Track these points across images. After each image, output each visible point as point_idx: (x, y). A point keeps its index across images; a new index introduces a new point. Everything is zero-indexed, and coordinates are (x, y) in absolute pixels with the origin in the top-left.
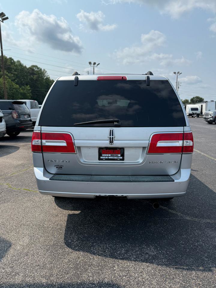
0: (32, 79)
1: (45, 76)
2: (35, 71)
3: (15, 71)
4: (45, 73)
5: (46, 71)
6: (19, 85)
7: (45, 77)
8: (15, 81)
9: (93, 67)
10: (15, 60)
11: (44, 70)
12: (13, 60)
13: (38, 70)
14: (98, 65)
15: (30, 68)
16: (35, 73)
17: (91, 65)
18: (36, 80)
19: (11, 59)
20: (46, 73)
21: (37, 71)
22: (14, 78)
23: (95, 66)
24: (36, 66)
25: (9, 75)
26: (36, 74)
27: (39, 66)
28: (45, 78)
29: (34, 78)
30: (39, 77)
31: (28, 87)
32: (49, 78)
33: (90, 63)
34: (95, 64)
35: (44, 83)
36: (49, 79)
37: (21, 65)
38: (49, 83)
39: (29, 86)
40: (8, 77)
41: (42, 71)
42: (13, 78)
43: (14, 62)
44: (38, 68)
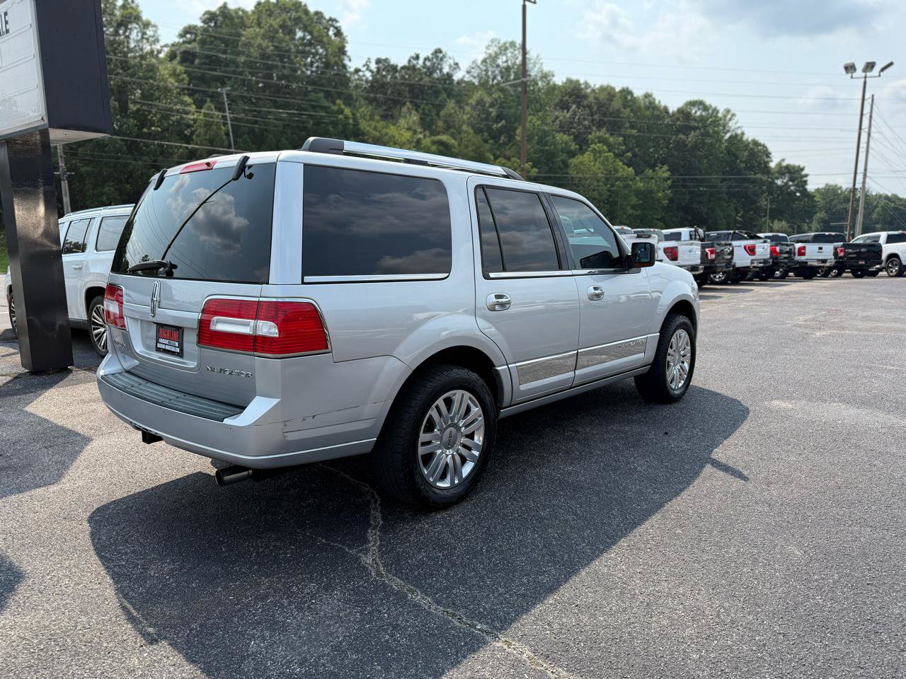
0: (681, 146)
1: (729, 131)
2: (695, 119)
3: (632, 127)
4: (730, 119)
5: (733, 115)
6: (634, 169)
7: (726, 133)
8: (626, 155)
9: (863, 80)
10: (638, 93)
11: (728, 111)
12: (631, 93)
13: (704, 114)
14: (883, 70)
15: (680, 111)
16: (693, 124)
17: (855, 75)
18: (696, 147)
19: (626, 92)
20: (734, 121)
21: (702, 119)
22: (624, 148)
23: (869, 74)
24: (700, 104)
25: (611, 139)
26: (695, 129)
27: (707, 103)
28: (728, 135)
29: (689, 139)
30: (706, 134)
31: (663, 172)
32: (743, 134)
33: (850, 68)
34: (870, 66)
35: (722, 153)
36: (741, 140)
37: (651, 105)
38: (738, 153)
39: (666, 167)
40: (605, 147)
41: (720, 115)
42: (621, 147)
43: (634, 100)
44: (706, 108)
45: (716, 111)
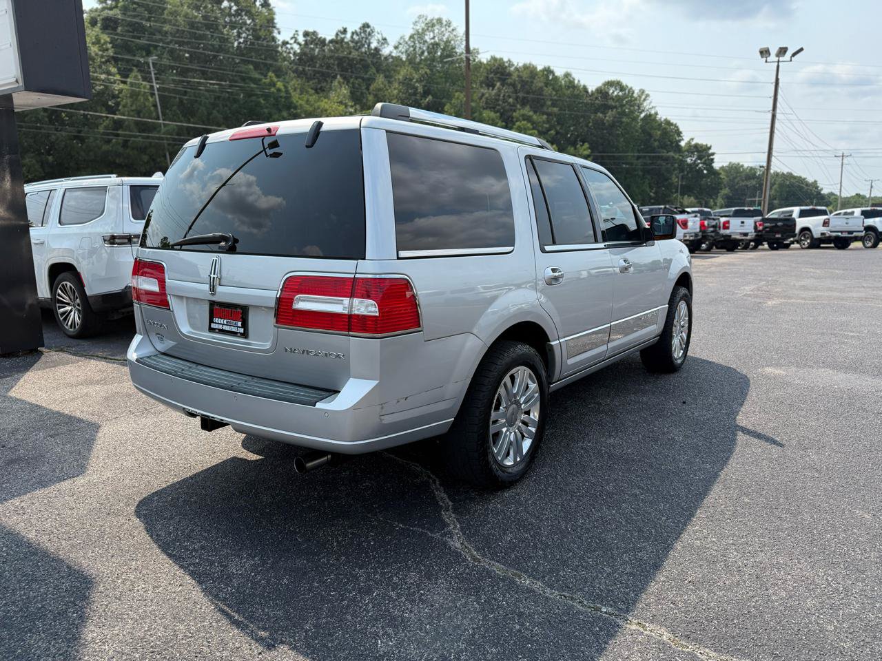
0: (600, 124)
1: (643, 111)
2: (612, 98)
3: (554, 105)
4: (645, 100)
5: (647, 96)
6: (557, 146)
7: (641, 113)
8: (549, 133)
9: (776, 63)
10: (559, 72)
11: (642, 92)
12: (552, 72)
13: (620, 94)
14: (794, 55)
15: (599, 91)
16: (611, 103)
17: (769, 59)
18: (613, 125)
19: (548, 71)
20: (648, 102)
21: (619, 99)
22: (547, 126)
23: (781, 59)
24: (617, 84)
25: (535, 117)
26: (612, 108)
27: (624, 84)
28: (642, 115)
29: (607, 118)
30: (623, 114)
31: (585, 150)
32: (656, 114)
33: (765, 53)
34: (782, 51)
35: (637, 131)
36: (655, 120)
37: (571, 85)
38: (652, 132)
39: (586, 145)
40: (529, 125)
41: (635, 95)
42: (545, 125)
43: (556, 78)
44: (622, 88)
45: (631, 91)
